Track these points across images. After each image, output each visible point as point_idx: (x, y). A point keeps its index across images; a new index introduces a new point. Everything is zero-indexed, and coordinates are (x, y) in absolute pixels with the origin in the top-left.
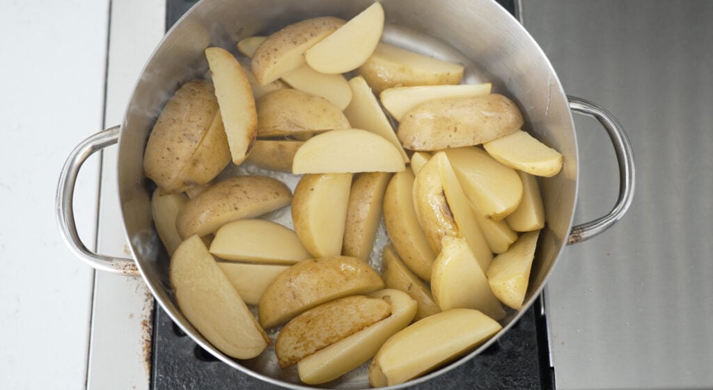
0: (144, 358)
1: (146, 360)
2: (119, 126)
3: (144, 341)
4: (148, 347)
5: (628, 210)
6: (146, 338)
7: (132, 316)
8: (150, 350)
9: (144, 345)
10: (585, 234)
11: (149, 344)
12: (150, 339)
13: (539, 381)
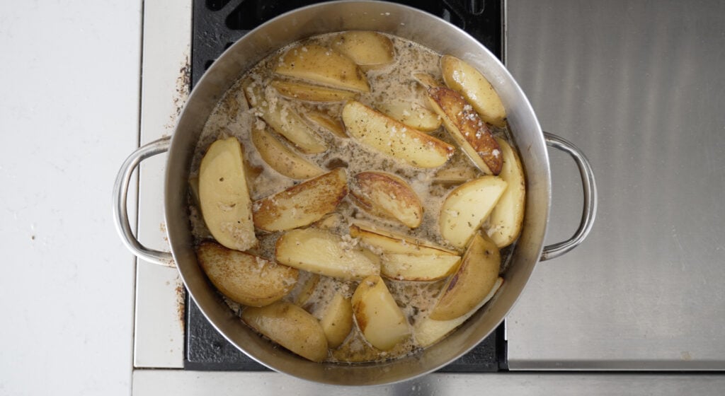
0: (179, 318)
1: (181, 319)
2: (169, 138)
3: (178, 303)
4: (182, 309)
5: (586, 238)
6: (180, 301)
7: (168, 283)
8: (183, 311)
9: (179, 307)
10: (550, 255)
11: (183, 307)
12: (183, 303)
13: (494, 350)
